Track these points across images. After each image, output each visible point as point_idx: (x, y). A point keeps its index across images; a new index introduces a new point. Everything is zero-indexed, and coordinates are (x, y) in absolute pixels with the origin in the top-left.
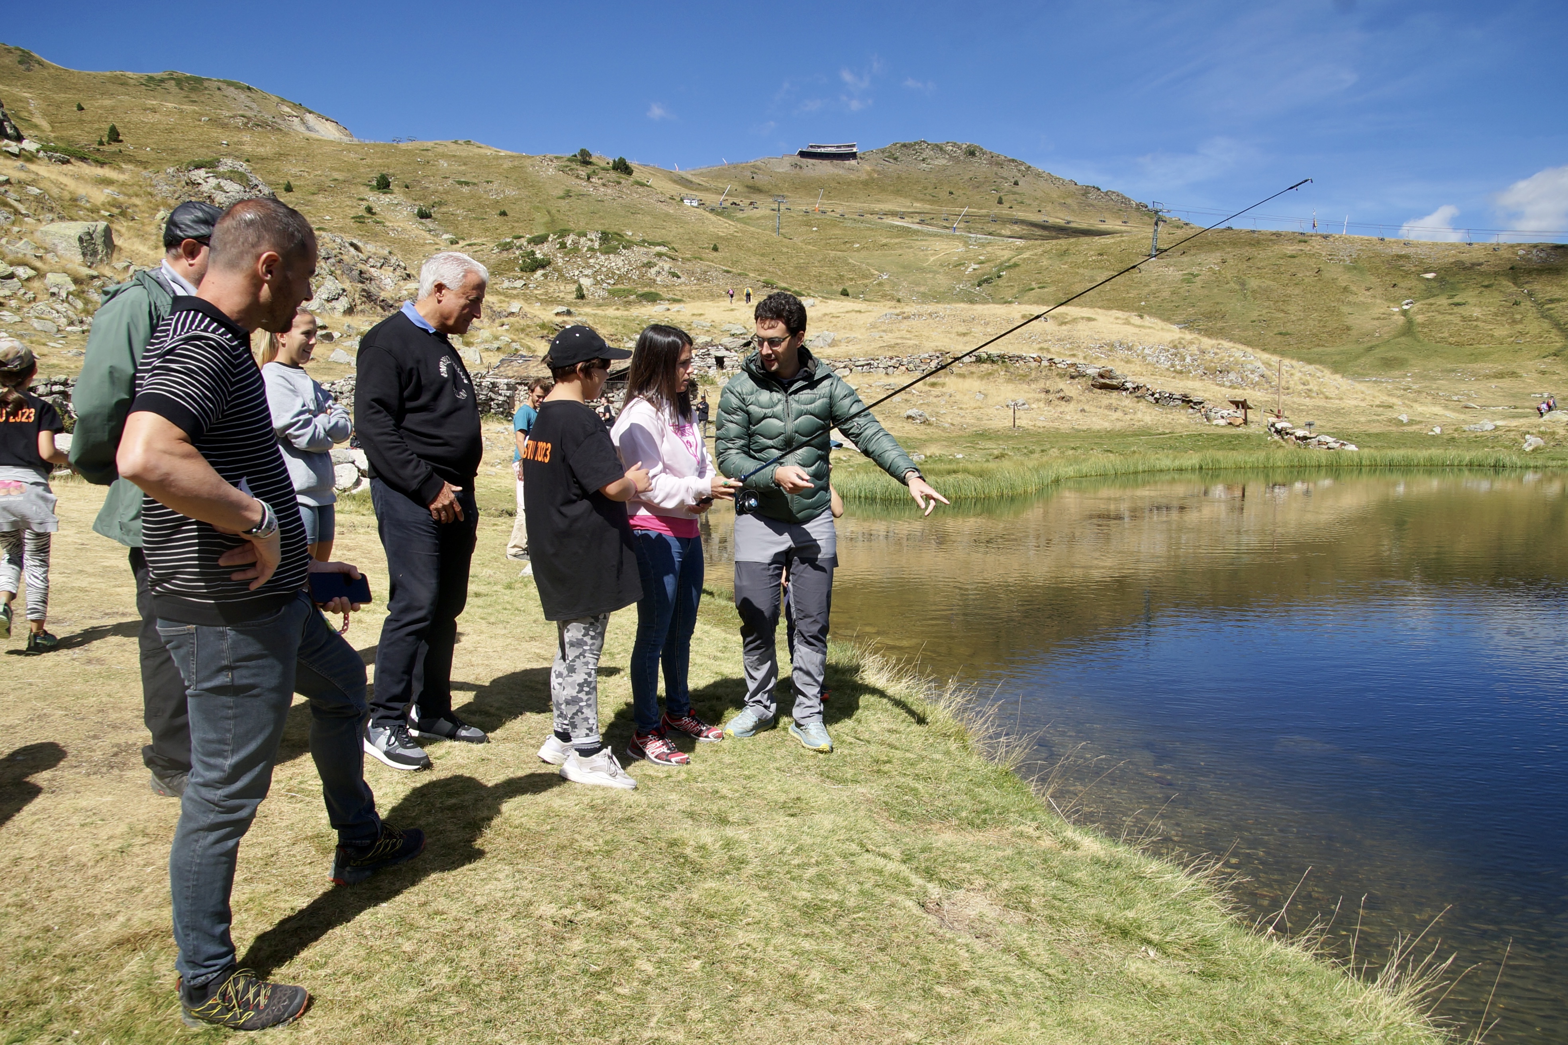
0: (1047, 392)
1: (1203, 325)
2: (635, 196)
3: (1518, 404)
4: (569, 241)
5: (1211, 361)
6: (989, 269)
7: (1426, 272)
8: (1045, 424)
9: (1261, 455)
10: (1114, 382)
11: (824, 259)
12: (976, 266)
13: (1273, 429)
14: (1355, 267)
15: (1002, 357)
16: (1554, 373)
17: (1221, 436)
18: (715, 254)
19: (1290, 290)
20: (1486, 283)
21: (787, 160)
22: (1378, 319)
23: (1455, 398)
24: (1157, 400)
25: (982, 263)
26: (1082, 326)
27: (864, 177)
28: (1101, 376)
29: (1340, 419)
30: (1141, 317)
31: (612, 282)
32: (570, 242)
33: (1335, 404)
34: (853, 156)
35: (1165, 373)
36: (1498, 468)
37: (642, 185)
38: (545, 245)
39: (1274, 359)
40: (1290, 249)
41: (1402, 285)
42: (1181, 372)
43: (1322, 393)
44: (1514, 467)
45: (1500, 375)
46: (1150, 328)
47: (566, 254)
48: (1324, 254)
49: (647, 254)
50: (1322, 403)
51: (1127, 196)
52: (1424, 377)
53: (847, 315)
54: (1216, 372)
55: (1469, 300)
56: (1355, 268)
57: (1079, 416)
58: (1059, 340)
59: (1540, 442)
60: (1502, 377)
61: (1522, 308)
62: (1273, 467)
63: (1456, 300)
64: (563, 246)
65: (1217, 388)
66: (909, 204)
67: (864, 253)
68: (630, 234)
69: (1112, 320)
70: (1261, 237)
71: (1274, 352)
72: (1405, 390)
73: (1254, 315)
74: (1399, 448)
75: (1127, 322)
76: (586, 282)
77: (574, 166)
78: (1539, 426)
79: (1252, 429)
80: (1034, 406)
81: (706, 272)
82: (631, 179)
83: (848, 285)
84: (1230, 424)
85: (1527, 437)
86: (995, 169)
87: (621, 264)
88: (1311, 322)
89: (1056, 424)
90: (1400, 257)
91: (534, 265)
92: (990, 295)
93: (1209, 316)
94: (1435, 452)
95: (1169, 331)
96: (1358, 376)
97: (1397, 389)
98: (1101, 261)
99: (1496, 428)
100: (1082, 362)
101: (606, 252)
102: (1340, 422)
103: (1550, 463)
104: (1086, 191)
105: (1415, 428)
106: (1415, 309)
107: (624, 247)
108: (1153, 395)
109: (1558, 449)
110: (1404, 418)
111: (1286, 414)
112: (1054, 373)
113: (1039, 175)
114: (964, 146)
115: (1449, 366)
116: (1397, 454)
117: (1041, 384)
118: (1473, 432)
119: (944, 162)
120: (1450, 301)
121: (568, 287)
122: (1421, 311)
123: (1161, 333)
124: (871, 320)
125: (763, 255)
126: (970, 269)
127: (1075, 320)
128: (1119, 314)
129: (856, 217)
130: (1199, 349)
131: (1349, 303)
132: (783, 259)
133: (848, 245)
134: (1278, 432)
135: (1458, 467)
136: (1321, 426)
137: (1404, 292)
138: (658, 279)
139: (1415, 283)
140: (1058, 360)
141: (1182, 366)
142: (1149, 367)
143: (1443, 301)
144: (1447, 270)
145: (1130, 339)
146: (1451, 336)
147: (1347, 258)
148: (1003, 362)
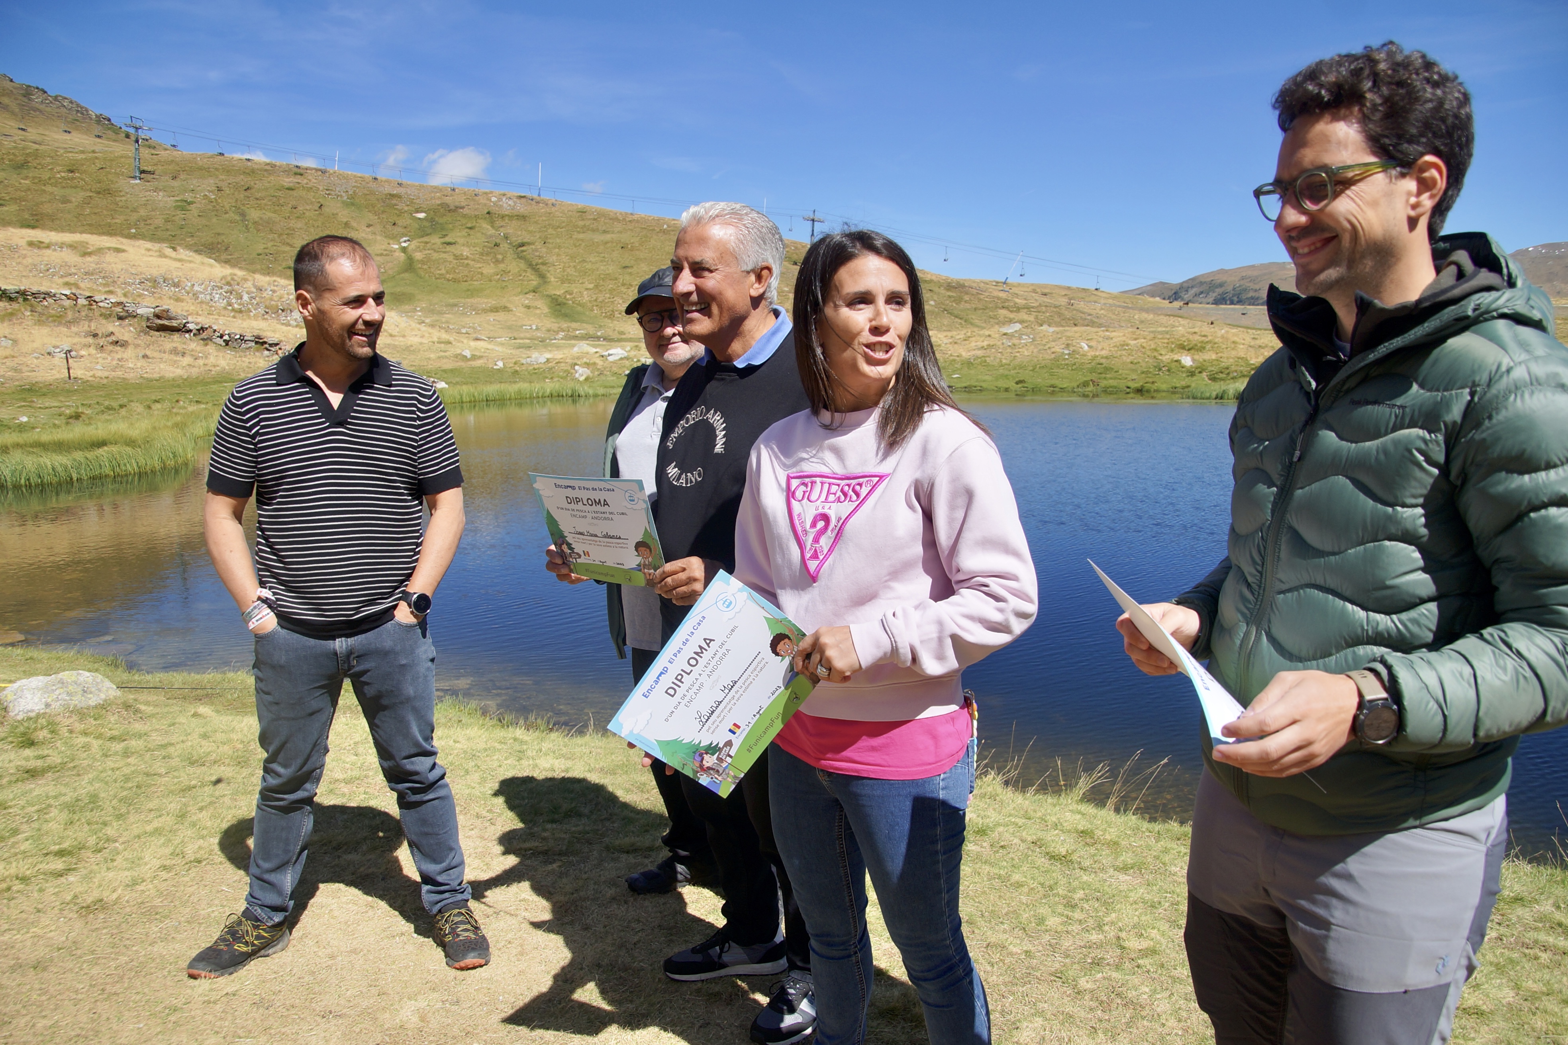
0: (95, 335)
5: (271, 300)
7: (417, 212)
8: (106, 374)
10: (174, 323)
15: (23, 294)
16: (536, 308)
19: (293, 223)
20: (469, 225)
22: (381, 255)
23: (464, 331)
24: (227, 343)
26: (110, 257)
28: (158, 317)
30: (174, 249)
35: (223, 312)
40: (288, 181)
41: (398, 223)
42: (240, 311)
45: (495, 310)
46: (190, 262)
48: (321, 188)
51: (83, 104)
52: (432, 312)
54: (279, 311)
55: (458, 240)
56: (353, 204)
57: (141, 363)
58: (86, 273)
59: (588, 372)
60: (497, 311)
61: (501, 249)
63: (447, 239)
65: (284, 328)
69: (143, 252)
70: (256, 167)
74: (483, 383)
75: (162, 255)
78: (581, 358)
80: (83, 353)
85: (576, 368)
89: (119, 373)
90: (393, 196)
94: (513, 386)
95: (213, 266)
99: (545, 360)
100: (126, 300)
105: (478, 363)
106: (413, 246)
108: (221, 337)
110: (467, 353)
112: (97, 313)
115: (451, 301)
117: (84, 326)
118: (530, 365)
120: (443, 240)
122: (418, 249)
123: (205, 269)
127: (100, 251)
128: (149, 245)
130: (255, 286)
137: (402, 230)
139: (409, 222)
140: (97, 298)
141: (240, 305)
142: (204, 306)
143: (436, 240)
144: (435, 211)
145: (175, 274)
146: (447, 272)
147: (344, 194)
148: (25, 300)
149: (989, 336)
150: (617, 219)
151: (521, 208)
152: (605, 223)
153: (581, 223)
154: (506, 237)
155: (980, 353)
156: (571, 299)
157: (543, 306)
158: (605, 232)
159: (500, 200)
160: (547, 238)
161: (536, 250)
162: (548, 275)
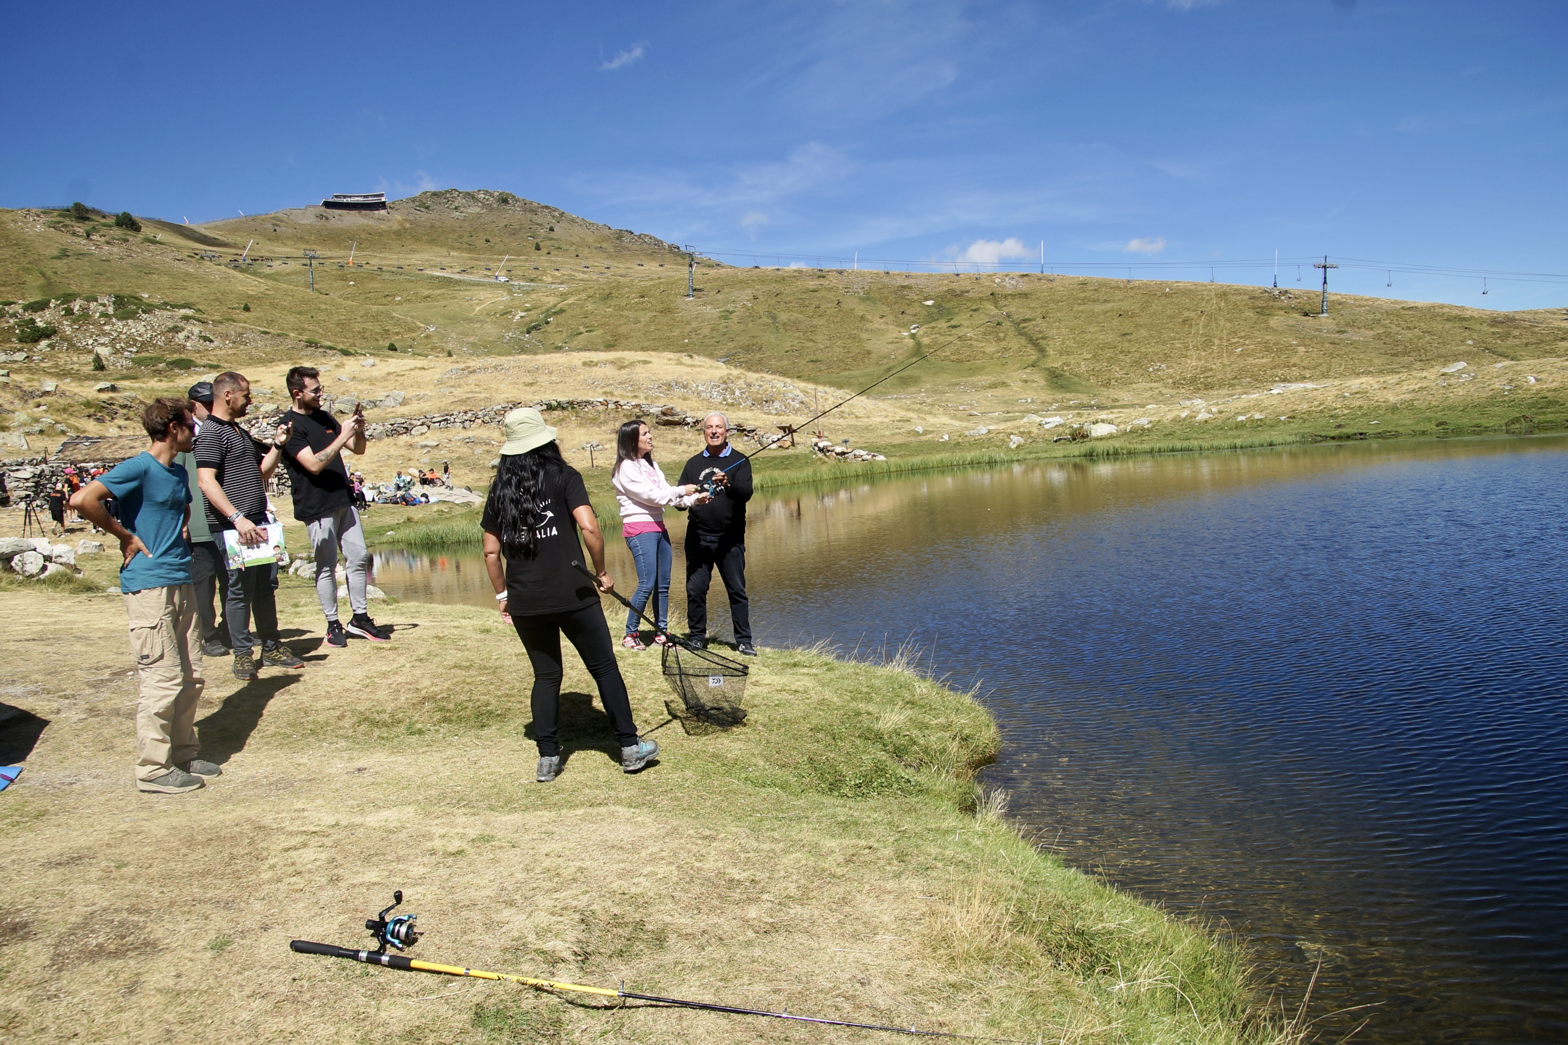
1: (742, 357)
2: (148, 255)
3: (1010, 409)
4: (76, 306)
5: (758, 393)
6: (536, 315)
7: (926, 300)
9: (810, 471)
10: (676, 419)
11: (366, 315)
12: (523, 314)
13: (816, 448)
14: (867, 298)
15: (571, 403)
16: (1034, 381)
17: (775, 458)
18: (247, 314)
19: (815, 321)
20: (974, 307)
21: (311, 212)
22: (893, 342)
23: (961, 408)
25: (528, 310)
26: (639, 369)
27: (396, 227)
28: (664, 414)
29: (870, 435)
30: (691, 357)
31: (134, 349)
32: (77, 308)
33: (864, 422)
34: (382, 205)
36: (992, 463)
37: (154, 242)
38: (47, 312)
39: (810, 386)
40: (812, 284)
41: (908, 312)
42: (733, 405)
43: (853, 413)
44: (1003, 462)
45: (994, 386)
46: (700, 366)
47: (74, 322)
48: (841, 287)
49: (172, 317)
50: (853, 422)
51: (659, 238)
52: (935, 392)
53: (412, 373)
54: (763, 402)
55: (963, 323)
58: (620, 383)
59: (1021, 440)
60: (996, 387)
61: (1003, 328)
62: (821, 480)
63: (953, 323)
64: (69, 312)
65: (765, 416)
66: (446, 253)
67: (407, 306)
68: (146, 296)
69: (665, 361)
70: (786, 275)
71: (809, 379)
72: (921, 404)
73: (787, 345)
74: (918, 454)
75: (680, 363)
76: (104, 351)
77: (68, 222)
78: (1019, 427)
79: (799, 450)
81: (241, 335)
82: (140, 236)
83: (394, 339)
84: (780, 447)
85: (1012, 437)
86: (529, 215)
87: (142, 330)
88: (836, 349)
90: (904, 287)
91: (35, 335)
92: (540, 341)
93: (747, 349)
94: (945, 456)
95: (717, 368)
96: (882, 395)
97: (915, 403)
98: (644, 302)
99: (989, 431)
100: (644, 402)
101: (124, 317)
102: (871, 437)
103: (1028, 456)
104: (620, 235)
105: (929, 437)
106: (921, 333)
107: (144, 312)
109: (1034, 445)
110: (920, 429)
111: (826, 434)
112: (621, 414)
113: (573, 221)
114: (496, 194)
115: (954, 380)
116: (917, 460)
118: (973, 436)
119: (478, 210)
120: (948, 324)
121: (82, 358)
122: (926, 334)
123: (711, 371)
124: (437, 376)
125: (300, 313)
126: (517, 317)
127: (632, 364)
128: (671, 355)
129: (394, 269)
130: (745, 383)
131: (867, 330)
132: (322, 316)
133: (389, 299)
134: (821, 450)
135: (963, 466)
136: (855, 442)
137: (912, 318)
138: (188, 344)
139: (918, 309)
140: (622, 403)
141: (733, 399)
142: (705, 402)
143: (942, 324)
144: (943, 297)
145: (684, 378)
146: (952, 354)
147: (860, 291)
148: (573, 408)
149: (1425, 378)
150: (1118, 288)
151: (1024, 286)
152: (1106, 293)
153: (1082, 295)
154: (1009, 316)
155: (1408, 397)
156: (1068, 371)
157: (1040, 379)
158: (1105, 301)
159: (1003, 280)
160: (1048, 313)
161: (1037, 326)
162: (1048, 349)
